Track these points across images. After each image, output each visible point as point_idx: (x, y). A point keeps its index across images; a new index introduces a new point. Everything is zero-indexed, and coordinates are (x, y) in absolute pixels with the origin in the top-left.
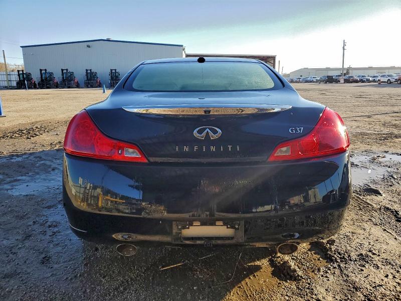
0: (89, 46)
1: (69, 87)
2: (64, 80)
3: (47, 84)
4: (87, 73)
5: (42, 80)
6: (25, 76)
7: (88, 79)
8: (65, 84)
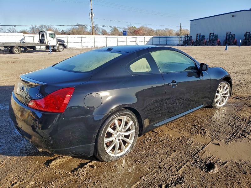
0: (233, 16)
1: (213, 45)
2: (210, 40)
3: (199, 43)
4: (227, 35)
5: (197, 40)
6: (188, 38)
7: (226, 39)
8: (210, 43)
